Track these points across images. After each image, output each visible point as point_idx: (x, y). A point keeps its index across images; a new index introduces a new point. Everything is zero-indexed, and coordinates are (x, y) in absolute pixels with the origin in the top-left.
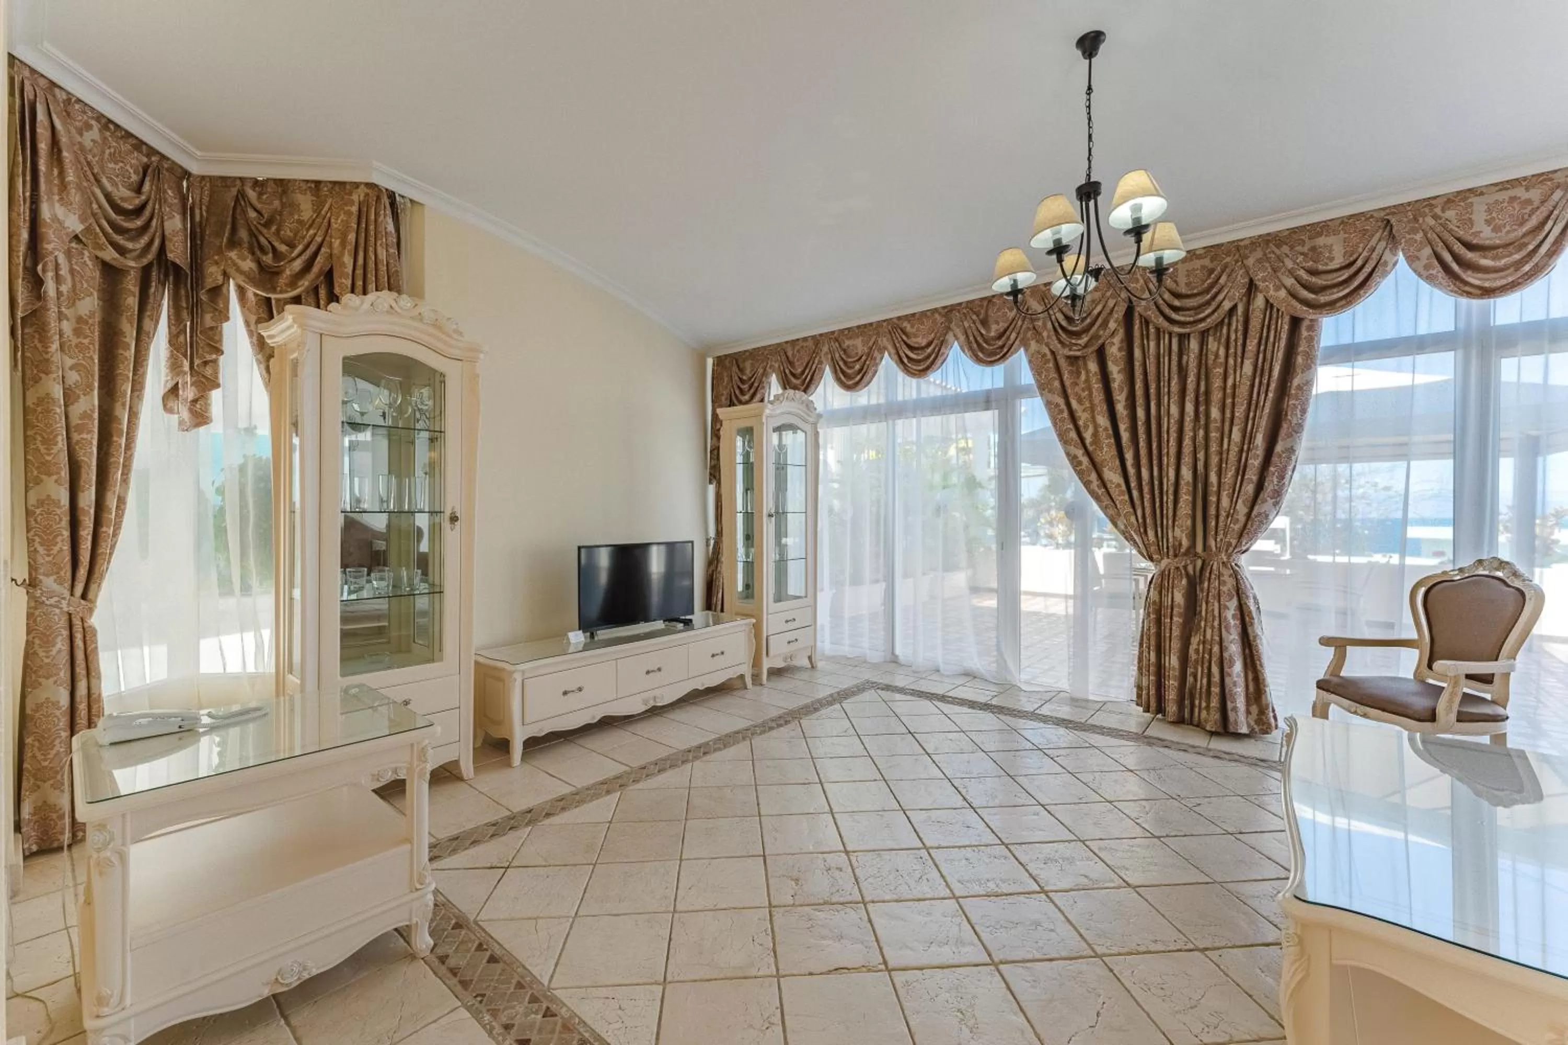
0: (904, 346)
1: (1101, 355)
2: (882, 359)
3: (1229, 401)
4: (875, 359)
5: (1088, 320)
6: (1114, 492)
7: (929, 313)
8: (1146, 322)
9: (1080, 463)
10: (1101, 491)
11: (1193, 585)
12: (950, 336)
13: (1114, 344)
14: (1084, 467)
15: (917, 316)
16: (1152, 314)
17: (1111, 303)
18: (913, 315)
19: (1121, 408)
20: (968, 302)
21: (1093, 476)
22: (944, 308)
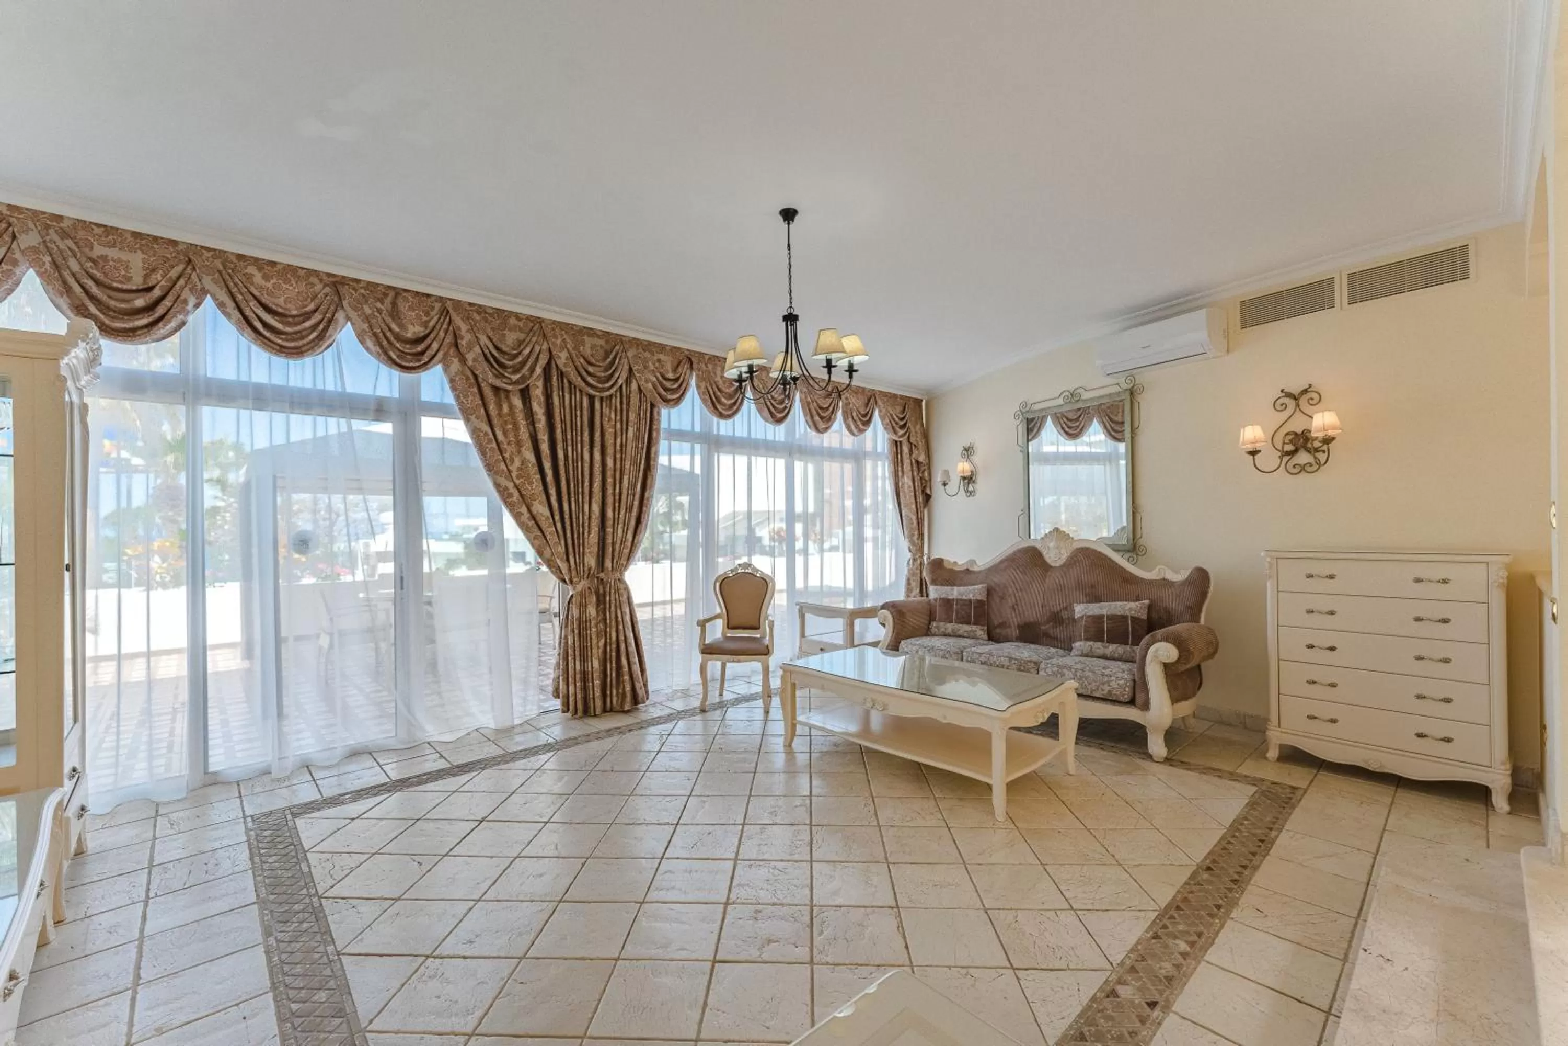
0: (253, 303)
1: (525, 394)
2: (197, 306)
3: (618, 456)
4: (185, 302)
5: (520, 359)
6: (544, 525)
7: (302, 273)
8: (561, 375)
9: (511, 495)
10: (531, 523)
11: (601, 601)
12: (340, 316)
13: (538, 387)
14: (515, 499)
15: (279, 267)
16: (570, 371)
17: (537, 349)
18: (273, 264)
19: (545, 447)
20: (369, 283)
21: (524, 509)
22: (329, 275)
